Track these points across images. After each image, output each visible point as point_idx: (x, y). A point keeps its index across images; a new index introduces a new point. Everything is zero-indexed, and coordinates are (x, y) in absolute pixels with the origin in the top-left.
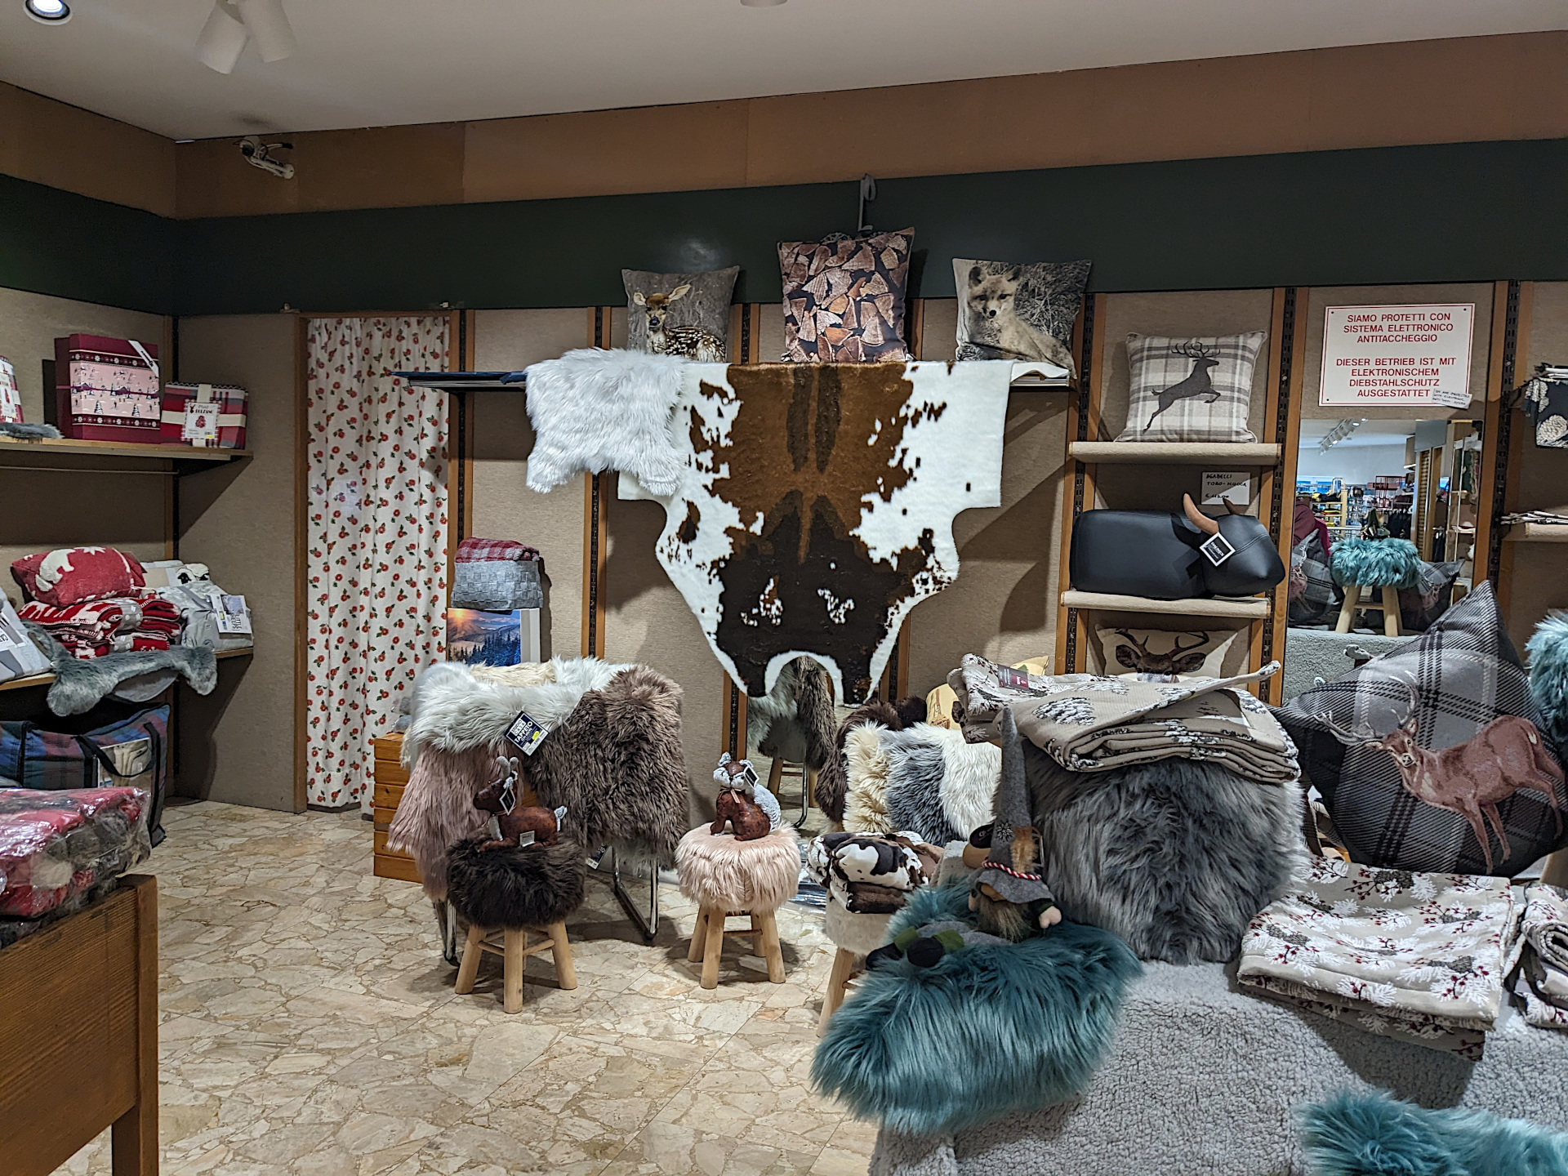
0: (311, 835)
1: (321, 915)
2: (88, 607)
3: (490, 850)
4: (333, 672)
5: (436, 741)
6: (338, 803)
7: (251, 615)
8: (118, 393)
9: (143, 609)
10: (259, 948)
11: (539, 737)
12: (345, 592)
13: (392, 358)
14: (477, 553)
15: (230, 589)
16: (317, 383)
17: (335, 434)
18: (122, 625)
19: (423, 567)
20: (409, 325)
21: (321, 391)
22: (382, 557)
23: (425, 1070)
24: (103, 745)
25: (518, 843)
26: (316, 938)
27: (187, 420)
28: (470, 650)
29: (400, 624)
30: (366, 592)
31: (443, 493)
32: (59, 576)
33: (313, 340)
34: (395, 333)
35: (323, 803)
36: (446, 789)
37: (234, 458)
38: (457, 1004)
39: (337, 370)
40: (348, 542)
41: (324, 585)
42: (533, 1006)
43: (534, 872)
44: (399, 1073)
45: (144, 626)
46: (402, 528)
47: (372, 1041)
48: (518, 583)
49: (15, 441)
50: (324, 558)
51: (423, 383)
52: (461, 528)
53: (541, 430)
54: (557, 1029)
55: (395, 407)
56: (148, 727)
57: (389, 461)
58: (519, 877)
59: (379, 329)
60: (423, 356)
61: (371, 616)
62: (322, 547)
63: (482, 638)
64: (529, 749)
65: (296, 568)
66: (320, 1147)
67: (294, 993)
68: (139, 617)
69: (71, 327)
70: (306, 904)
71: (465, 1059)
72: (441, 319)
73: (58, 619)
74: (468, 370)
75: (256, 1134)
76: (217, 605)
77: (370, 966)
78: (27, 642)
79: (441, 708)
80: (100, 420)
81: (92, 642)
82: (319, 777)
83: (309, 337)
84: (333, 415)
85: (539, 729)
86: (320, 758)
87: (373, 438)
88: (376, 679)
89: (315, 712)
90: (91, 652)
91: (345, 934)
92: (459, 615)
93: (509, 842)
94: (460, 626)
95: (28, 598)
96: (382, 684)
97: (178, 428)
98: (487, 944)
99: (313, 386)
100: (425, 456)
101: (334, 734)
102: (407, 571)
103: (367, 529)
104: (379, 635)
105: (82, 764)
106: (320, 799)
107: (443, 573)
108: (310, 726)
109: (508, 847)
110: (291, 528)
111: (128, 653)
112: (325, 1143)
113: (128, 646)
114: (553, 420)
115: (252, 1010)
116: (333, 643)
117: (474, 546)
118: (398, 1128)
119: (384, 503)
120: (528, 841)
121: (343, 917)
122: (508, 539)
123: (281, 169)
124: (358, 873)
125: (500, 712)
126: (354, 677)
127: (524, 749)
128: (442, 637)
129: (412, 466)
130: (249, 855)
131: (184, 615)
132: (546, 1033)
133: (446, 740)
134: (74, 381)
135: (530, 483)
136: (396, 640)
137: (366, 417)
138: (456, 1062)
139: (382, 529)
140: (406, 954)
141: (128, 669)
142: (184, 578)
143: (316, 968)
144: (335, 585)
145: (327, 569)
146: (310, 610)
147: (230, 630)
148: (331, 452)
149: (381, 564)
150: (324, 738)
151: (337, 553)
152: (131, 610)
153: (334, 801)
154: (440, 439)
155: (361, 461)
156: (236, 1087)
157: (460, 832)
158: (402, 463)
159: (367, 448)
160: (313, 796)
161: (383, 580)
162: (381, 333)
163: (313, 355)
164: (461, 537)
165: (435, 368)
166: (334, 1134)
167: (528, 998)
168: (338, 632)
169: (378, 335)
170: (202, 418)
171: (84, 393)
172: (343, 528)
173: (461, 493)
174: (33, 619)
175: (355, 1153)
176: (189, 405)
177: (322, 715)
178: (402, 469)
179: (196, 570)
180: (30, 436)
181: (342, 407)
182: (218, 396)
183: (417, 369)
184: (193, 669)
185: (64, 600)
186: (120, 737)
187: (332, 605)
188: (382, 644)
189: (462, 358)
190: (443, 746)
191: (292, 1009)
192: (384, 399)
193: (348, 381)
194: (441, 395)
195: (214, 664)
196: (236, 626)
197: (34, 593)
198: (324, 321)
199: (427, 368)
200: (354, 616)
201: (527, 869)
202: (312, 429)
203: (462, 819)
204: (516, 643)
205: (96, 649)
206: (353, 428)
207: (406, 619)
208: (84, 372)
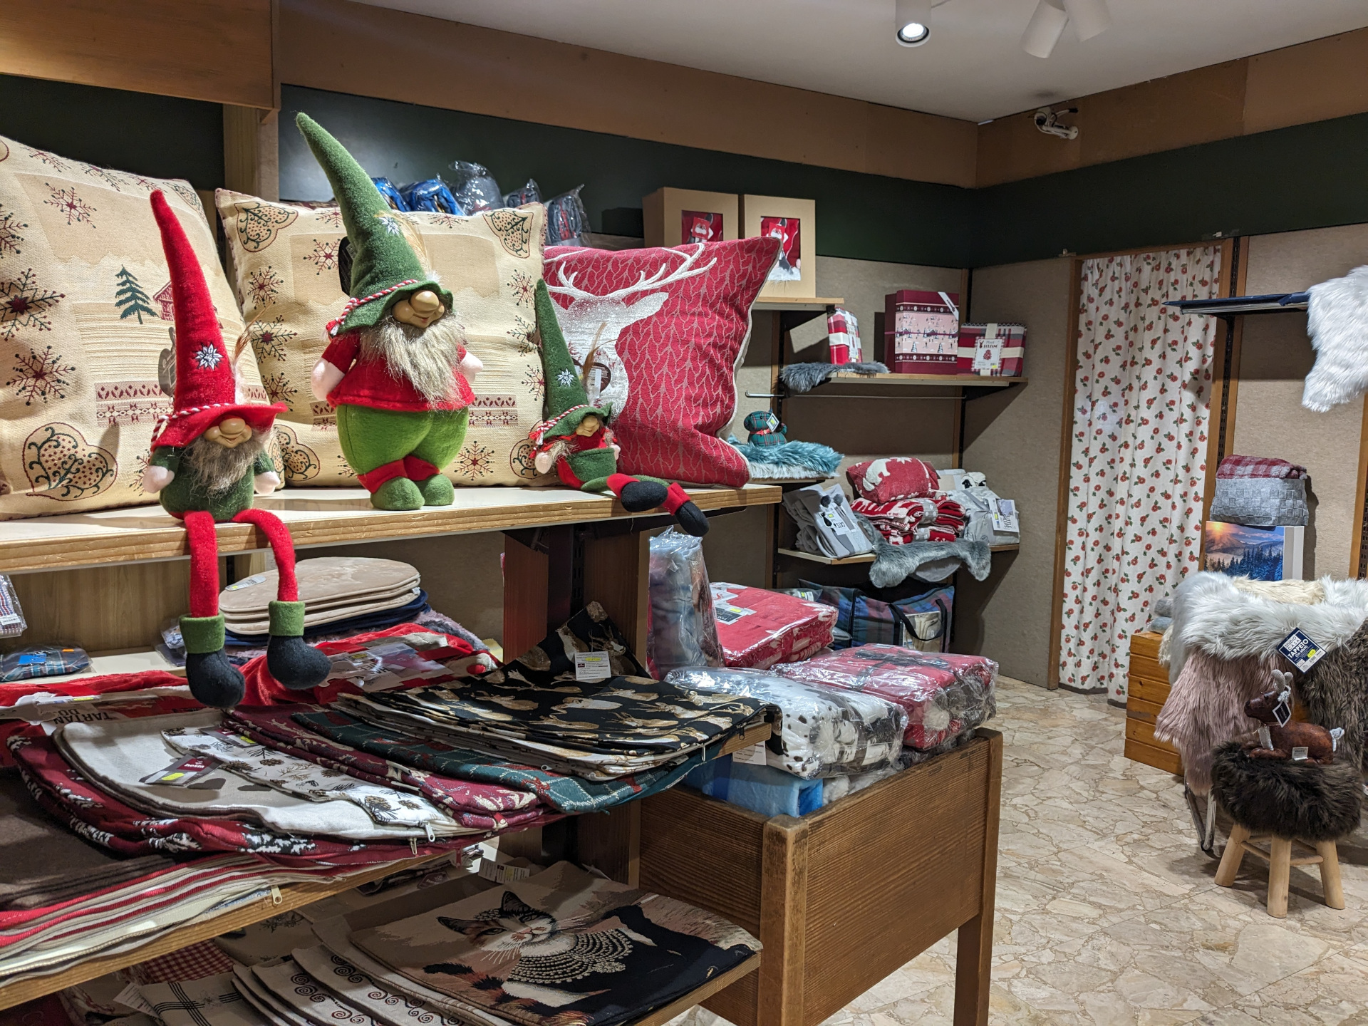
0: (1064, 710)
1: (1080, 783)
2: (900, 504)
3: (1260, 757)
4: (1088, 571)
5: (1206, 646)
6: (1087, 686)
7: (1019, 517)
8: (929, 335)
9: (939, 508)
10: (1029, 800)
11: (1315, 656)
12: (1102, 500)
13: (1160, 289)
14: (1240, 470)
15: (1003, 494)
16: (1087, 316)
17: (1101, 361)
18: (923, 519)
19: (1180, 481)
20: (1178, 256)
21: (1090, 323)
22: (1140, 471)
23: (1191, 948)
24: (907, 613)
25: (1290, 756)
26: (1077, 802)
27: (976, 354)
28: (1227, 562)
29: (1154, 532)
30: (1122, 502)
31: (1205, 413)
32: (880, 480)
33: (1086, 278)
34: (1164, 266)
35: (1073, 684)
36: (1214, 693)
37: (1012, 385)
38: (1219, 895)
39: (1106, 303)
40: (1108, 456)
41: (1084, 494)
42: (1297, 915)
43: (1309, 787)
44: (1167, 944)
45: (939, 522)
46: (1160, 444)
47: (1138, 907)
48: (1284, 500)
49: (858, 376)
50: (1085, 470)
51: (1190, 311)
52: (1222, 446)
53: (1322, 349)
54: (1327, 945)
55: (1160, 333)
56: (939, 602)
57: (1151, 383)
58: (1293, 789)
59: (1149, 264)
60: (1191, 284)
61: (1127, 524)
62: (1084, 461)
63: (1241, 551)
64: (1304, 666)
65: (1060, 478)
66: (1101, 988)
67: (1064, 846)
68: (935, 514)
69: (895, 285)
70: (1065, 770)
71: (1231, 948)
72: (1211, 249)
73: (878, 512)
74: (1239, 295)
75: (1044, 960)
76: (993, 507)
77: (1129, 839)
78: (857, 529)
79: (1213, 616)
80: (915, 357)
81: (901, 530)
82: (1071, 661)
83: (1083, 276)
84: (1100, 343)
85: (1316, 648)
86: (1072, 644)
87: (1137, 363)
88: (1128, 581)
89: (1069, 604)
90: (900, 539)
91: (1104, 805)
92: (1217, 528)
93: (1280, 753)
94: (1218, 538)
95: (857, 496)
96: (1133, 586)
97: (969, 361)
98: (1251, 845)
99: (1083, 319)
100: (1187, 378)
101: (1086, 626)
102: (1163, 484)
103: (1126, 445)
104: (1133, 541)
105: (892, 626)
106: (1070, 680)
107: (1200, 488)
108: (1065, 617)
109: (1280, 758)
110: (1058, 443)
111: (926, 542)
112: (1104, 987)
113: (926, 537)
114: (1337, 339)
115: (1030, 852)
116: (1090, 545)
117: (1238, 462)
118: (1171, 994)
119: (1145, 422)
120: (1301, 756)
121: (1101, 789)
122: (1272, 457)
123: (1067, 132)
124: (1110, 752)
125: (1274, 627)
126: (1106, 577)
127: (1298, 665)
128: (1195, 548)
129: (1173, 387)
130: (1013, 718)
131: (968, 514)
132: (1315, 946)
133: (1217, 646)
134: (898, 328)
135: (1306, 402)
136: (1148, 547)
137: (1131, 344)
138: (1222, 948)
139: (1142, 446)
140: (1163, 836)
141: (926, 554)
142: (967, 484)
143: (1080, 829)
144: (1094, 494)
145: (1087, 480)
146: (1070, 515)
147: (1002, 528)
148: (1096, 377)
149: (1139, 477)
150: (1077, 627)
151: (1097, 466)
152: (930, 509)
153: (1083, 684)
154: (1204, 361)
155: (1124, 384)
156: (1023, 914)
157: (1225, 735)
158: (1163, 385)
159: (1130, 373)
160: (1065, 676)
161: (1139, 492)
162: (1149, 267)
163: (1085, 292)
164: (1221, 454)
165: (1203, 295)
166: (1112, 981)
167: (1293, 908)
168: (1094, 536)
169: (1147, 269)
170: (988, 352)
171: (905, 336)
172: (1104, 444)
173: (1224, 412)
174: (860, 512)
175: (1133, 1004)
176: (979, 341)
177: (1076, 608)
178: (1163, 391)
179: (976, 477)
180: (869, 372)
181: (1109, 336)
182: (1002, 332)
183: (1184, 297)
184: (973, 559)
185: (883, 498)
186: (918, 608)
187: (1090, 512)
188: (1135, 550)
189: (1233, 284)
190: (1213, 651)
191: (1064, 859)
192: (1150, 327)
193: (1115, 313)
194: (1207, 320)
195: (989, 556)
196: (1007, 525)
197: (861, 492)
198: (1096, 261)
199: (1195, 296)
200: (1109, 523)
201: (1301, 783)
202: (1080, 357)
203: (1228, 723)
204: (1278, 560)
205: (904, 537)
206: (1118, 354)
207: (1159, 528)
208: (907, 320)
